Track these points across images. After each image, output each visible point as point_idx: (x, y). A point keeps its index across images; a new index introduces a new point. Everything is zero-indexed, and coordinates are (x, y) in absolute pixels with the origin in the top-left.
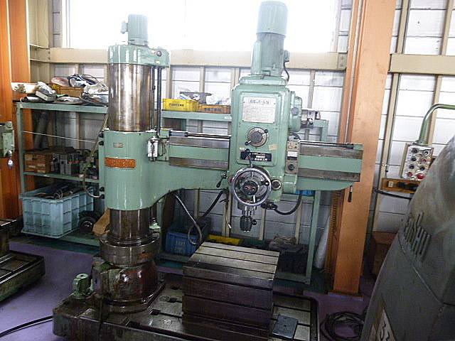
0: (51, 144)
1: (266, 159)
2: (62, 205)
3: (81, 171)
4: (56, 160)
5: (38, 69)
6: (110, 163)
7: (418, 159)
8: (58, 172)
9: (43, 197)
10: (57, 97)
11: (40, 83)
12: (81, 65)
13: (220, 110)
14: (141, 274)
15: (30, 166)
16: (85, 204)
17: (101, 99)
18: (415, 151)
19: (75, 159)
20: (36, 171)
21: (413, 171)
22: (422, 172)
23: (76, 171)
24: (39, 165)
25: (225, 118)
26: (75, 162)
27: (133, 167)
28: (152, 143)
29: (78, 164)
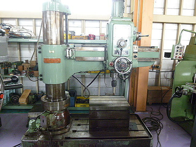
1: (126, 53)
7: (179, 51)
12: (2, 19)
13: (82, 38)
14: (64, 115)
17: (21, 35)
18: (178, 47)
21: (177, 56)
22: (180, 56)
25: (86, 41)
26: (5, 68)
27: (59, 62)
28: (69, 49)
29: (8, 69)
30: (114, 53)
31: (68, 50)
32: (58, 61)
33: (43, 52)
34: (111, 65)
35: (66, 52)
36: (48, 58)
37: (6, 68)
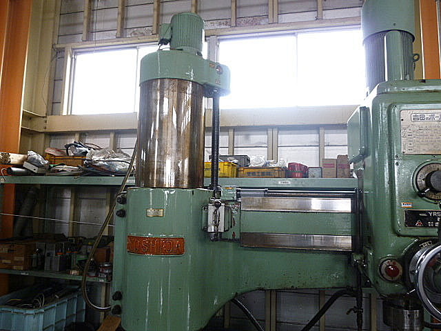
0: (36, 231)
2: (42, 317)
3: (74, 264)
4: (40, 250)
5: (30, 140)
6: (138, 246)
8: (41, 268)
9: (15, 305)
10: (50, 168)
11: (31, 153)
12: (83, 134)
13: (269, 173)
15: (4, 261)
16: (75, 313)
17: (108, 167)
19: (66, 249)
20: (11, 268)
23: (66, 266)
24: (16, 259)
25: (280, 183)
26: (65, 253)
27: (179, 251)
28: (217, 205)
29: (70, 256)
30: (400, 220)
31: (211, 209)
32: (173, 247)
33: (130, 214)
34: (392, 274)
35: (207, 214)
36: (144, 236)
37: (67, 254)
